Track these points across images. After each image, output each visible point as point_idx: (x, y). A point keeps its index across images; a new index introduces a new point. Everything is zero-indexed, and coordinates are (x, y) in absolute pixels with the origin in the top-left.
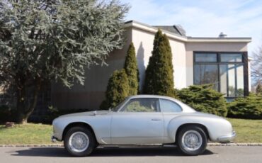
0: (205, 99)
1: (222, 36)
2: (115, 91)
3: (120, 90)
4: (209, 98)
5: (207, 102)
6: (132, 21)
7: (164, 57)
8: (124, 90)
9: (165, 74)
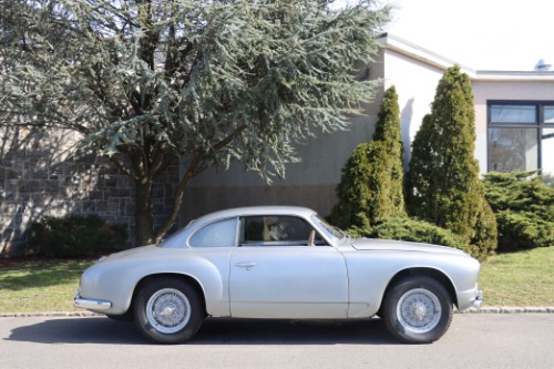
0: (528, 203)
1: (541, 67)
2: (363, 187)
3: (374, 185)
4: (536, 200)
5: (533, 210)
6: (385, 35)
7: (461, 114)
8: (383, 186)
9: (464, 151)
